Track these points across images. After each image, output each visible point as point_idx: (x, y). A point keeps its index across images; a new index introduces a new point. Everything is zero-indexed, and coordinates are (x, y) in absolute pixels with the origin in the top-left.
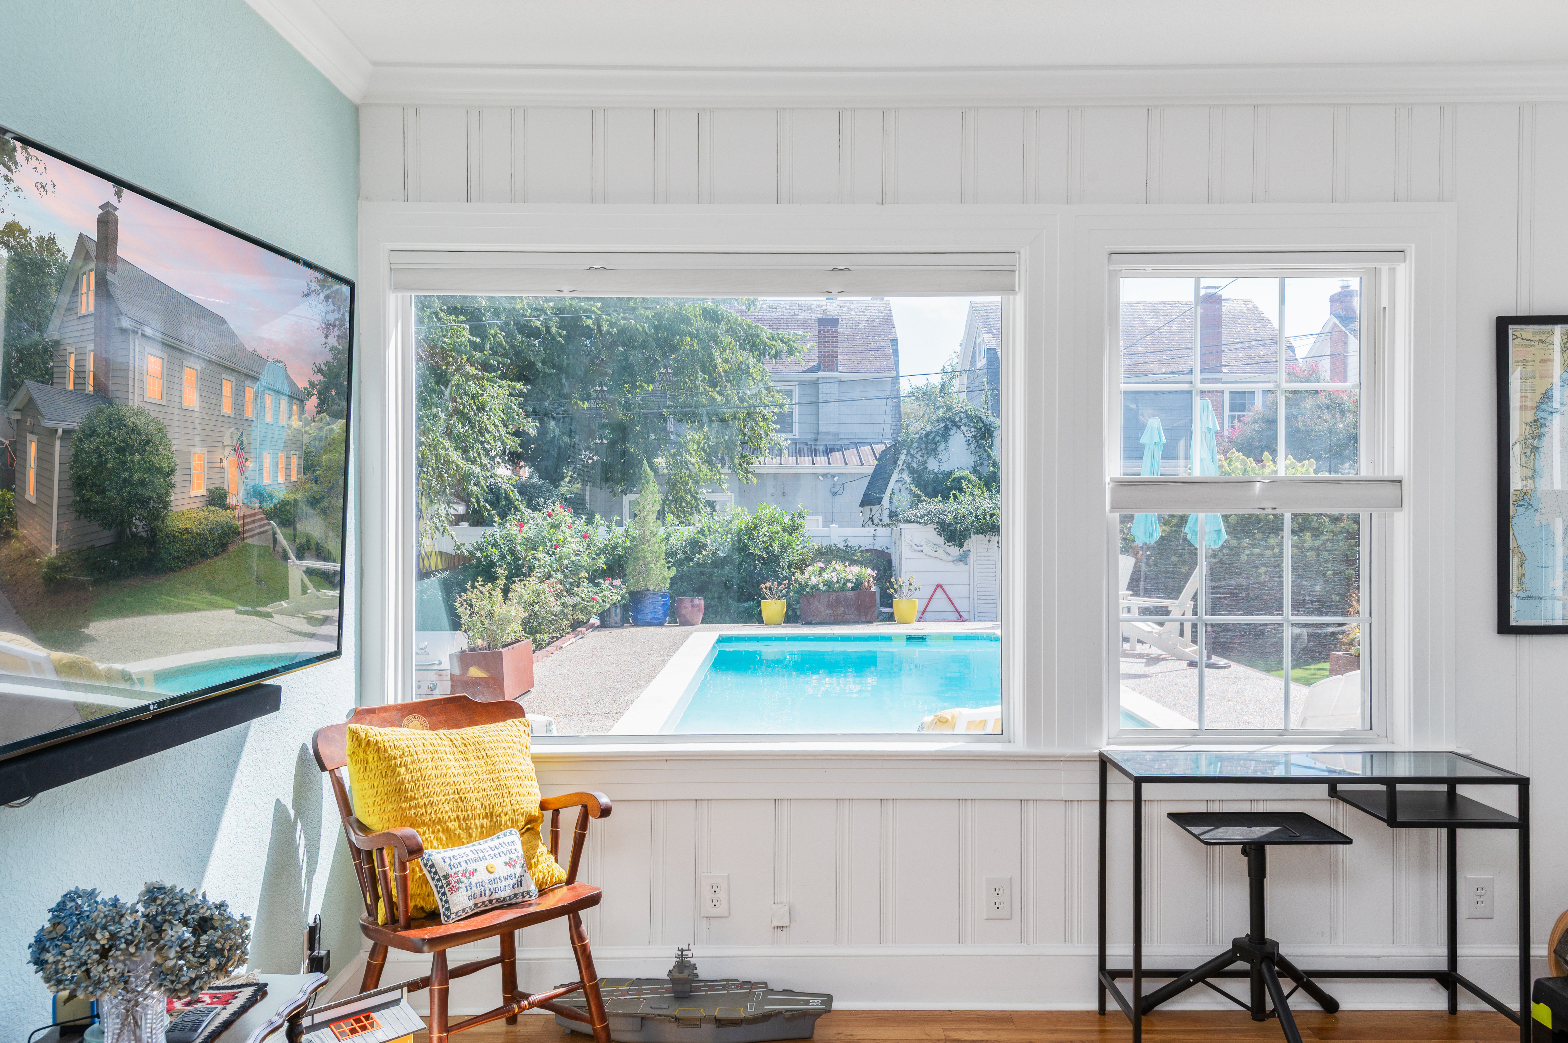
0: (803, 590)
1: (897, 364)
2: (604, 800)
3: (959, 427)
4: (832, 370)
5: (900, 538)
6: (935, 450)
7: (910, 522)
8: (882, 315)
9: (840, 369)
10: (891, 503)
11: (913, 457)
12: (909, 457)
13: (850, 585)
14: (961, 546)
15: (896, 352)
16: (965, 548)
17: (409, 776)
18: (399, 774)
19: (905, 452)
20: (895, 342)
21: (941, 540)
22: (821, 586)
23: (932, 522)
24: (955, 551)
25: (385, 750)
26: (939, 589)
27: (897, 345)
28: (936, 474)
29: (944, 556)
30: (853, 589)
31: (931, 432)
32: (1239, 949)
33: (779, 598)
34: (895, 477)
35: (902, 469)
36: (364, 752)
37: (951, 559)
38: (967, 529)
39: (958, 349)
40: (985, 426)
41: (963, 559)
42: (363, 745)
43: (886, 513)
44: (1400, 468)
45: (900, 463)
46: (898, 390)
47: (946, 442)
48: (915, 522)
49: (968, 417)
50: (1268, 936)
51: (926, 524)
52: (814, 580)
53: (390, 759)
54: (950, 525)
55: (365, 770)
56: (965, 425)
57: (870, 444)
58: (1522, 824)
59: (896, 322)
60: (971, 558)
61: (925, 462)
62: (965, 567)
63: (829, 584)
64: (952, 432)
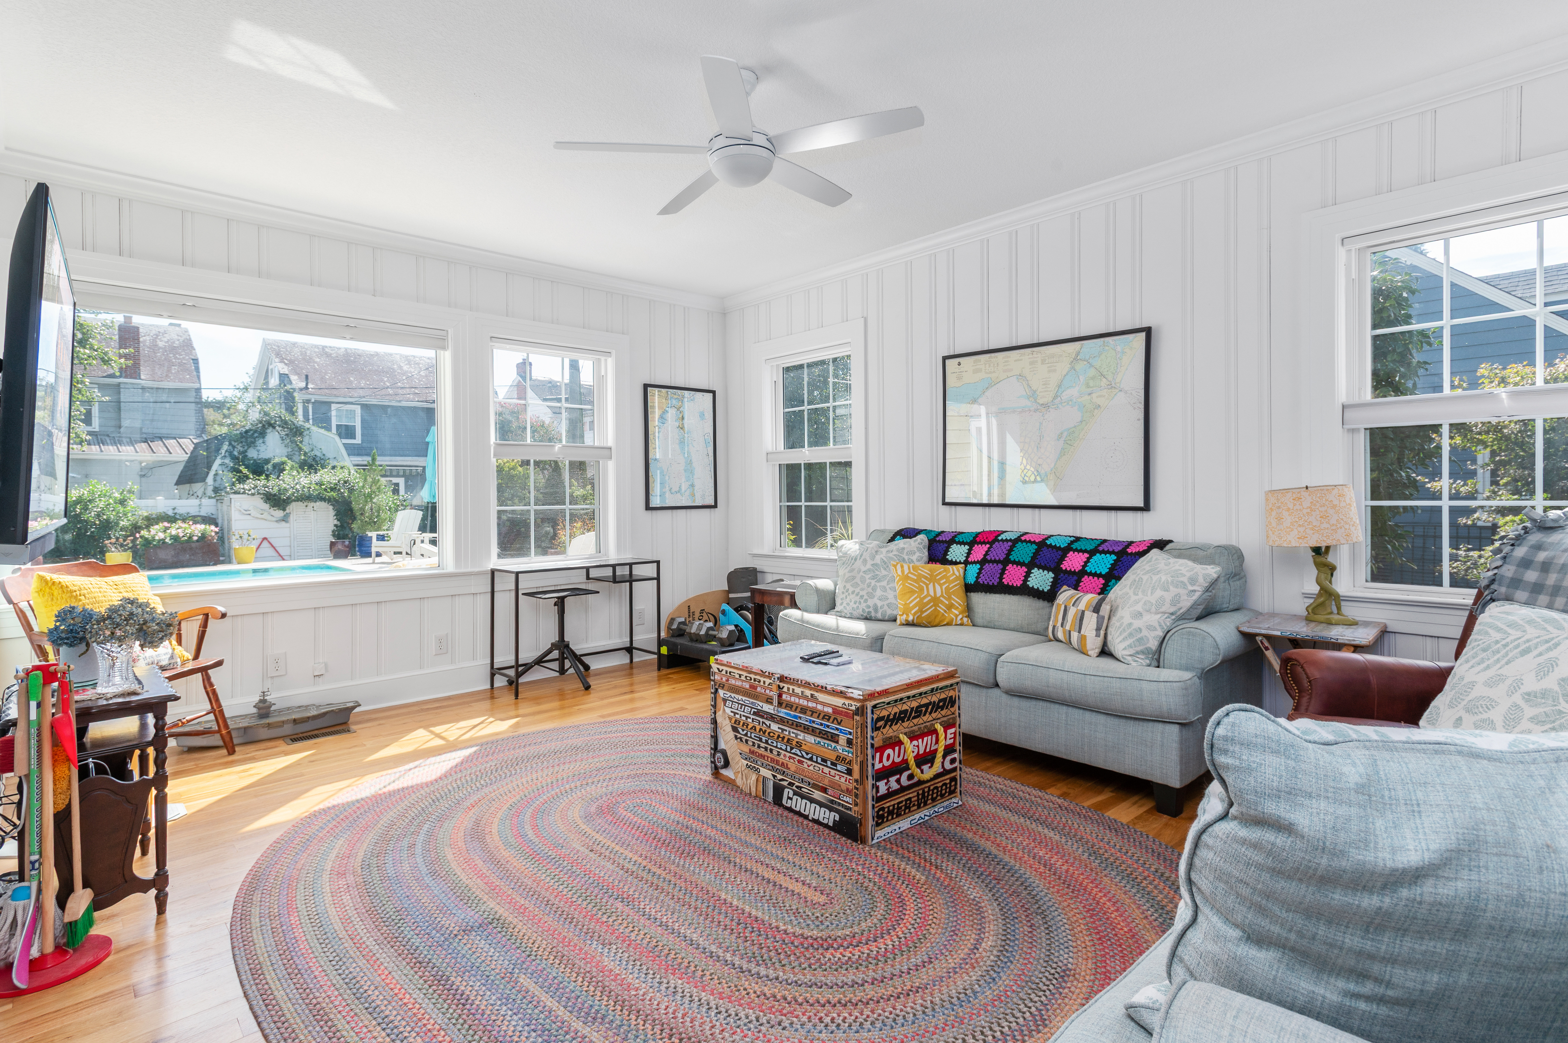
0: (150, 543)
1: (199, 377)
2: (222, 609)
3: (274, 428)
4: (136, 378)
5: (230, 506)
6: (254, 443)
7: (239, 493)
8: (181, 339)
9: (142, 377)
10: (215, 480)
11: (234, 447)
12: (231, 447)
13: (195, 538)
14: (284, 510)
15: (197, 369)
16: (288, 511)
17: (87, 601)
18: (80, 600)
19: (227, 443)
20: (196, 361)
21: (267, 506)
22: (167, 540)
23: (259, 494)
24: (279, 514)
25: (67, 587)
26: (265, 543)
27: (198, 363)
28: (255, 460)
29: (270, 518)
30: (197, 541)
31: (250, 430)
32: (554, 646)
33: (125, 550)
34: (218, 461)
35: (225, 456)
36: (50, 588)
37: (275, 519)
38: (288, 498)
39: (252, 372)
40: (297, 428)
41: (285, 519)
42: (50, 584)
43: (211, 488)
44: (610, 443)
45: (223, 451)
46: (201, 398)
47: (264, 437)
48: (244, 493)
49: (282, 420)
50: (566, 639)
51: (253, 494)
52: (161, 535)
53: (72, 592)
54: (275, 495)
55: (52, 599)
56: (279, 426)
57: (175, 438)
58: (658, 579)
59: (195, 345)
60: (292, 518)
61: (246, 451)
62: (287, 525)
63: (175, 538)
64: (268, 431)
